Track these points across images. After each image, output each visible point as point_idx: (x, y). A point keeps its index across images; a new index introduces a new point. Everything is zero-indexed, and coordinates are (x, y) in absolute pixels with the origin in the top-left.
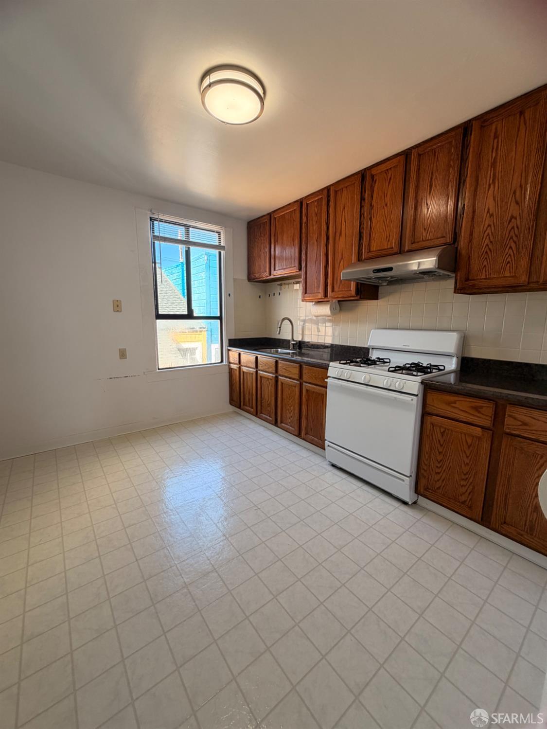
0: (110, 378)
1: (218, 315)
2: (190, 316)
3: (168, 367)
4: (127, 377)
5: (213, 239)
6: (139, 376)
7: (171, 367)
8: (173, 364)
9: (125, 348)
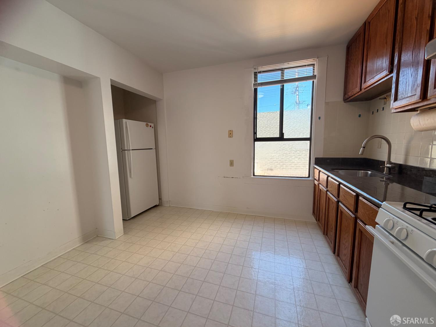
0: (224, 177)
1: (309, 136)
2: (281, 138)
3: (262, 175)
4: (233, 178)
5: (308, 72)
6: (240, 178)
7: (264, 175)
8: (265, 174)
9: (232, 159)
